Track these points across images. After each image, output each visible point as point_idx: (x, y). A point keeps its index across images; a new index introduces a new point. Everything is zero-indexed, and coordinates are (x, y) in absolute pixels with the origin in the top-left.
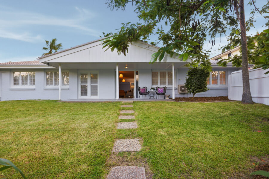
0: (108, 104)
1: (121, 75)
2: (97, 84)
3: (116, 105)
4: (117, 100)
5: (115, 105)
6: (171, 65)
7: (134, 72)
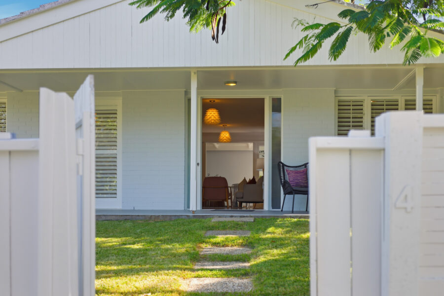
0: (158, 224)
1: (213, 115)
2: (115, 152)
3: (186, 228)
4: (193, 212)
5: (182, 228)
6: (411, 74)
7: (263, 100)
